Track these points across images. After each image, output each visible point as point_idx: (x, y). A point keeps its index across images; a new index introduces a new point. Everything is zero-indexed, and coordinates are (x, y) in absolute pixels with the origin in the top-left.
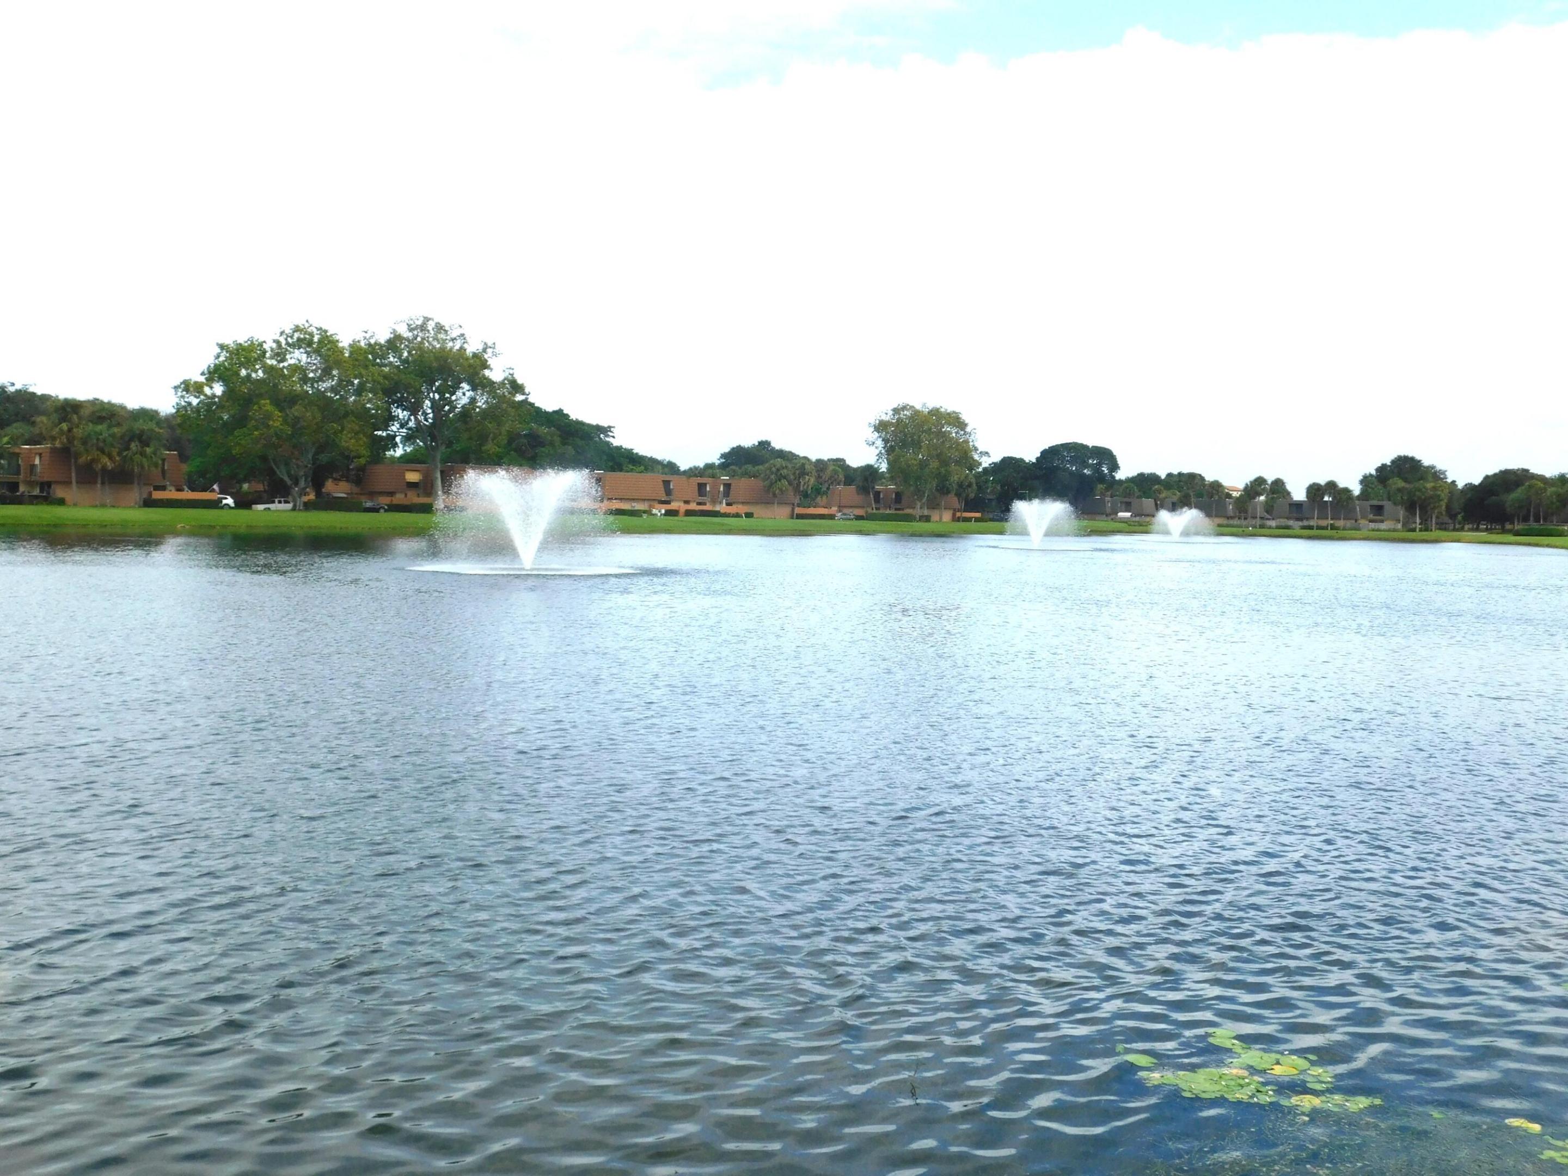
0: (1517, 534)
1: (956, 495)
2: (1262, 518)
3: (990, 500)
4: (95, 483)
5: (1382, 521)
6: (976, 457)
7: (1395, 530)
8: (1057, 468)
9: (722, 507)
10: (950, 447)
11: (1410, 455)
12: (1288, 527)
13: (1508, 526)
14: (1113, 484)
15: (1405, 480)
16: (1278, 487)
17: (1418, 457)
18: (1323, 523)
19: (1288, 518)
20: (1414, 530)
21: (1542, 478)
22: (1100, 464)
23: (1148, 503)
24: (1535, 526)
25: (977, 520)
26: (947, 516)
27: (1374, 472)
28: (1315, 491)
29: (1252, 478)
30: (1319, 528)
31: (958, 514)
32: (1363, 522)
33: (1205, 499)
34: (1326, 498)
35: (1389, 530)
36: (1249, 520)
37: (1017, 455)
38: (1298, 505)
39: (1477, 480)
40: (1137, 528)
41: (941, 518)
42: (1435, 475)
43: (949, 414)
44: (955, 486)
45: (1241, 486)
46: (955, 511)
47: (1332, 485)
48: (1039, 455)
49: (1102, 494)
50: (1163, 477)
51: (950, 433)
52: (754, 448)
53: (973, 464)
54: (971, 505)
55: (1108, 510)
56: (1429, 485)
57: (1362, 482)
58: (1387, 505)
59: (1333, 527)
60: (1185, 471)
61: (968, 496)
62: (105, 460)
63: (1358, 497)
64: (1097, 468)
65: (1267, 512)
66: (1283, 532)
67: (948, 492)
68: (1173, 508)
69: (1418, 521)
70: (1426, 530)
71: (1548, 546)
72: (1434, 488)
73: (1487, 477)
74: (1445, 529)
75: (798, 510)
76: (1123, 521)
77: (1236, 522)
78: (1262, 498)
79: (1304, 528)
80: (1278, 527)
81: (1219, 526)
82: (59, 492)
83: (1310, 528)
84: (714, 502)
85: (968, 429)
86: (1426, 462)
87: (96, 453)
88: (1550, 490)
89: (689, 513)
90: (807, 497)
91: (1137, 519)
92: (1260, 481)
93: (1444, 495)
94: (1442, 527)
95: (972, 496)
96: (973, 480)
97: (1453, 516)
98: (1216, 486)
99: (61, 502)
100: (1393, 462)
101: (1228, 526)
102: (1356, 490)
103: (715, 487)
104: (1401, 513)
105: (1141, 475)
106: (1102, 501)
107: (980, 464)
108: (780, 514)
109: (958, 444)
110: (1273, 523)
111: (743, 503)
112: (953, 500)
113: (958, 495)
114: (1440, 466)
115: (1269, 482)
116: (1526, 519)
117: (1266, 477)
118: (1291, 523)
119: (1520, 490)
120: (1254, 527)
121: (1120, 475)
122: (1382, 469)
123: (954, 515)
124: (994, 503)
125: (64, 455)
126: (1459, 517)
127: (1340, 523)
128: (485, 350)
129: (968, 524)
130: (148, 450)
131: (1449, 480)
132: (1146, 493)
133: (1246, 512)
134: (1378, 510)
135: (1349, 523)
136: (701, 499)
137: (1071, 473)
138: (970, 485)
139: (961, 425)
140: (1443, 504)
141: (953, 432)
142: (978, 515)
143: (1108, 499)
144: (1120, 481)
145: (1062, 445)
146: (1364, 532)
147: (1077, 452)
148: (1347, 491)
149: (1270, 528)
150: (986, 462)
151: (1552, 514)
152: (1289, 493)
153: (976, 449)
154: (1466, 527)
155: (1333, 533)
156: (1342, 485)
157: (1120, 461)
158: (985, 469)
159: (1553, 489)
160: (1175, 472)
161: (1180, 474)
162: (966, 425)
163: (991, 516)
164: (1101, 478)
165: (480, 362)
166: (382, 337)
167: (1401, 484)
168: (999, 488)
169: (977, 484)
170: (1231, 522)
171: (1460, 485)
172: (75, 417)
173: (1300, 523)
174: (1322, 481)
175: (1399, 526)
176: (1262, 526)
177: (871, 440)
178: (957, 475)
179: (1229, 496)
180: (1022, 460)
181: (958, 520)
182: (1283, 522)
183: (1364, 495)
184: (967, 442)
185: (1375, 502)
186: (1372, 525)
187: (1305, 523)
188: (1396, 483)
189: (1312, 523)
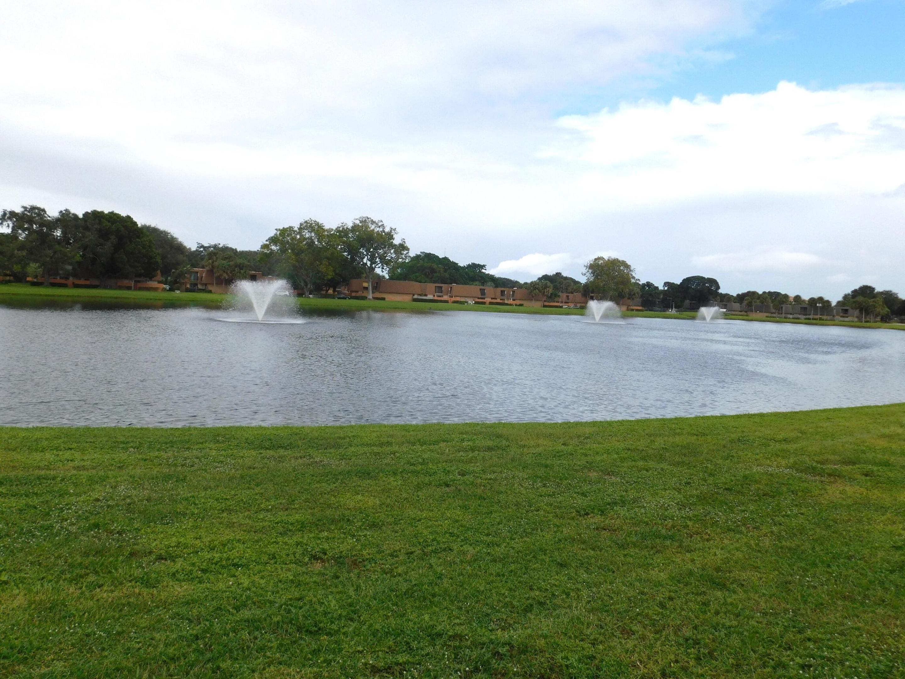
2: (787, 314)
4: (222, 284)
5: (847, 317)
6: (635, 281)
7: (853, 322)
8: (691, 287)
9: (511, 301)
11: (870, 285)
12: (798, 319)
15: (864, 297)
16: (797, 299)
18: (816, 317)
19: (799, 314)
20: (861, 322)
22: (711, 286)
25: (640, 311)
26: (623, 308)
28: (813, 301)
30: (814, 319)
31: (630, 308)
32: (836, 317)
34: (818, 305)
35: (849, 321)
38: (805, 308)
44: (627, 295)
48: (682, 281)
51: (623, 270)
52: (554, 276)
57: (840, 298)
58: (851, 309)
59: (820, 319)
62: (225, 275)
63: (836, 306)
64: (710, 288)
66: (796, 321)
69: (864, 317)
70: (869, 322)
75: (546, 304)
79: (806, 319)
80: (793, 318)
82: (210, 288)
83: (809, 319)
84: (508, 299)
85: (631, 269)
87: (221, 272)
89: (491, 303)
90: (552, 297)
91: (729, 312)
99: (210, 292)
103: (508, 293)
104: (857, 313)
108: (537, 305)
109: (624, 275)
111: (520, 299)
118: (800, 316)
122: (855, 292)
125: (211, 272)
127: (825, 317)
128: (391, 231)
130: (242, 271)
134: (846, 311)
135: (829, 318)
136: (502, 297)
137: (696, 290)
139: (628, 266)
143: (715, 303)
145: (694, 277)
146: (836, 322)
148: (829, 302)
149: (789, 318)
152: (801, 302)
153: (634, 277)
155: (815, 321)
156: (826, 299)
162: (630, 266)
164: (711, 293)
165: (390, 236)
166: (350, 225)
172: (215, 257)
173: (805, 317)
174: (816, 297)
176: (786, 318)
177: (584, 272)
178: (626, 290)
181: (629, 310)
182: (797, 316)
183: (840, 305)
184: (630, 274)
185: (845, 308)
186: (841, 319)
187: (807, 317)
188: (860, 299)
189: (811, 317)
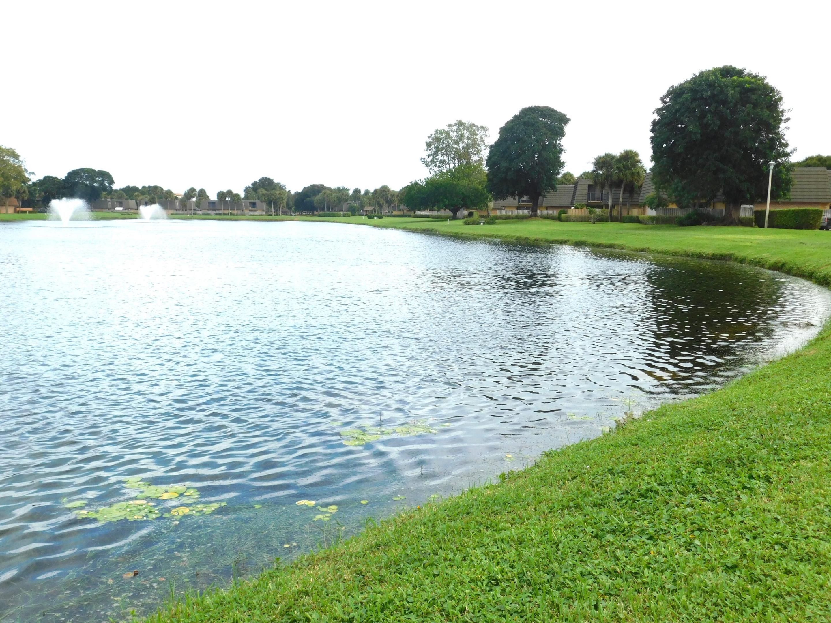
0: (320, 216)
1: (16, 198)
2: (195, 210)
3: (38, 201)
5: (256, 211)
6: (27, 175)
7: (262, 215)
8: (78, 182)
10: (9, 170)
11: (268, 177)
12: (208, 214)
13: (315, 213)
14: (111, 192)
15: (266, 190)
16: (202, 193)
17: (272, 178)
18: (226, 212)
19: (208, 210)
20: (271, 215)
21: (330, 189)
22: (103, 180)
23: (132, 202)
24: (326, 211)
25: (30, 212)
26: (11, 210)
27: (251, 186)
28: (221, 195)
29: (188, 188)
30: (224, 214)
31: (18, 209)
32: (246, 211)
33: (164, 199)
34: (227, 199)
35: (259, 215)
36: (188, 211)
37: (53, 175)
38: (213, 203)
39: (300, 190)
40: (125, 216)
41: (7, 212)
42: (281, 187)
43: (7, 149)
44: (15, 193)
45: (183, 193)
46: (16, 207)
47: (229, 192)
48: (66, 175)
49: (106, 197)
50: (140, 188)
51: (9, 161)
53: (25, 180)
54: (26, 203)
55: (110, 206)
56: (278, 192)
57: (245, 191)
58: (257, 202)
59: (231, 214)
60: (152, 185)
61: (23, 198)
63: (243, 199)
64: (102, 183)
65: (197, 207)
66: (205, 217)
67: (10, 196)
68: (147, 204)
69: (273, 211)
70: (277, 215)
71: (334, 222)
72: (280, 194)
73: (305, 188)
74: (287, 215)
76: (119, 212)
77: (181, 212)
78: (194, 199)
79: (216, 214)
80: (203, 215)
81: (172, 214)
83: (220, 214)
85: (20, 159)
86: (276, 181)
88: (334, 195)
91: (126, 211)
92: (192, 190)
93: (285, 197)
94: (285, 213)
95: (26, 198)
96: (26, 189)
97: (290, 208)
98: (169, 193)
100: (260, 180)
101: (177, 214)
102: (242, 195)
104: (265, 206)
105: (128, 187)
106: (106, 201)
107: (30, 180)
109: (14, 166)
110: (200, 212)
112: (14, 201)
113: (17, 198)
114: (282, 183)
115: (197, 190)
116: (323, 209)
117: (195, 188)
118: (210, 212)
119: (320, 194)
120: (191, 214)
121: (115, 187)
122: (254, 184)
123: (15, 209)
124: (40, 203)
126: (293, 209)
127: (235, 212)
129: (24, 214)
131: (287, 190)
132: (131, 197)
133: (186, 206)
134: (254, 205)
135: (240, 212)
137: (86, 185)
138: (24, 192)
139: (16, 156)
140: (285, 202)
141: (11, 160)
142: (31, 209)
143: (109, 200)
144: (116, 191)
145: (80, 170)
147: (91, 174)
148: (237, 195)
149: (199, 215)
150: (34, 179)
151: (335, 206)
152: (208, 197)
153: (26, 171)
154: (297, 213)
155: (232, 217)
156: (235, 192)
157: (114, 179)
158: (34, 183)
159: (335, 194)
160: (147, 186)
161: (149, 187)
162: (19, 156)
163: (39, 210)
164: (104, 188)
167: (264, 191)
168: (43, 193)
169: (29, 192)
170: (178, 212)
171: (293, 193)
173: (215, 212)
174: (225, 190)
175: (264, 213)
176: (195, 214)
178: (15, 186)
179: (176, 198)
180: (56, 178)
181: (18, 212)
182: (206, 212)
183: (246, 198)
184: (20, 166)
185: (252, 201)
186: (251, 213)
187: (217, 212)
188: (262, 191)
189: (221, 212)
